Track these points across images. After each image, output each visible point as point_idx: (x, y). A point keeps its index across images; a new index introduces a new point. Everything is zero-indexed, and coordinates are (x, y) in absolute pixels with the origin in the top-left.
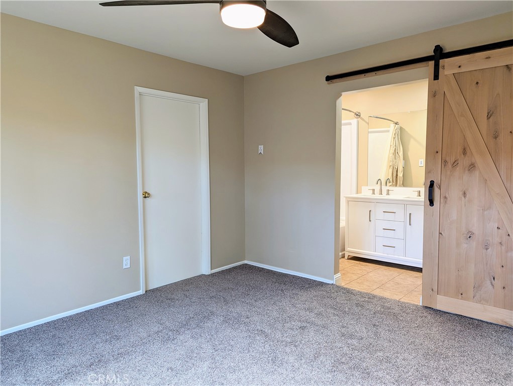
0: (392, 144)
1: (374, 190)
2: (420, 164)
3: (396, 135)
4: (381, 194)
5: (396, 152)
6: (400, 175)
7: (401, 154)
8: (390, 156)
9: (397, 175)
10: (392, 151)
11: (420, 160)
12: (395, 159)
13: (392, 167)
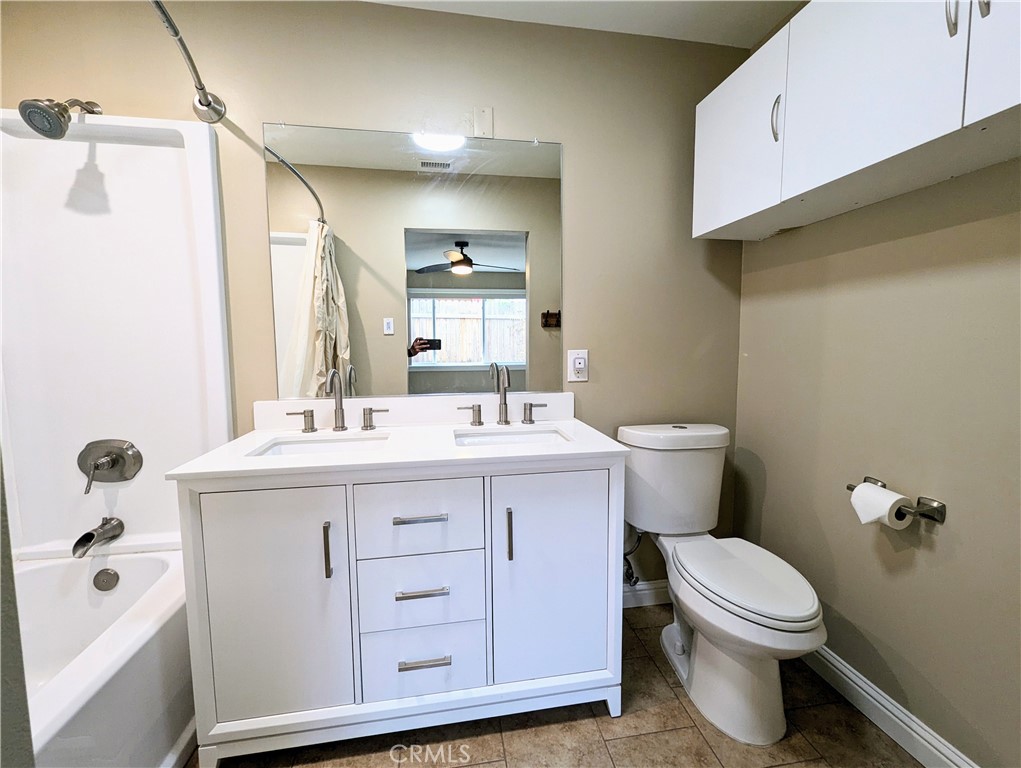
0: (318, 274)
1: (309, 415)
2: (385, 328)
3: (327, 251)
4: (343, 428)
5: (328, 298)
6: (344, 354)
7: (341, 301)
8: (317, 304)
9: (335, 356)
10: (320, 293)
11: (386, 320)
12: (328, 315)
13: (322, 336)
